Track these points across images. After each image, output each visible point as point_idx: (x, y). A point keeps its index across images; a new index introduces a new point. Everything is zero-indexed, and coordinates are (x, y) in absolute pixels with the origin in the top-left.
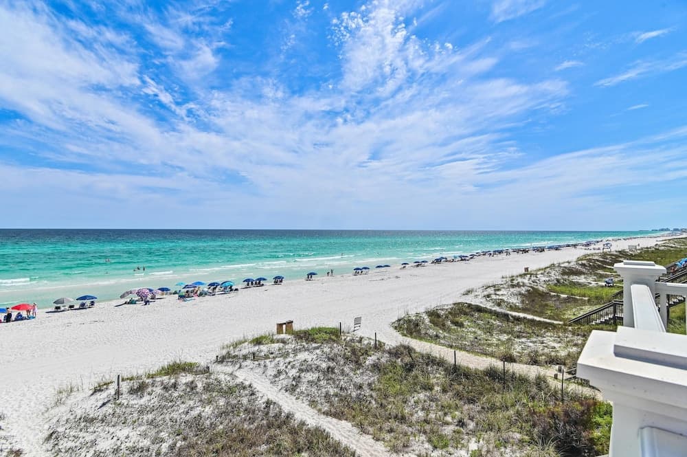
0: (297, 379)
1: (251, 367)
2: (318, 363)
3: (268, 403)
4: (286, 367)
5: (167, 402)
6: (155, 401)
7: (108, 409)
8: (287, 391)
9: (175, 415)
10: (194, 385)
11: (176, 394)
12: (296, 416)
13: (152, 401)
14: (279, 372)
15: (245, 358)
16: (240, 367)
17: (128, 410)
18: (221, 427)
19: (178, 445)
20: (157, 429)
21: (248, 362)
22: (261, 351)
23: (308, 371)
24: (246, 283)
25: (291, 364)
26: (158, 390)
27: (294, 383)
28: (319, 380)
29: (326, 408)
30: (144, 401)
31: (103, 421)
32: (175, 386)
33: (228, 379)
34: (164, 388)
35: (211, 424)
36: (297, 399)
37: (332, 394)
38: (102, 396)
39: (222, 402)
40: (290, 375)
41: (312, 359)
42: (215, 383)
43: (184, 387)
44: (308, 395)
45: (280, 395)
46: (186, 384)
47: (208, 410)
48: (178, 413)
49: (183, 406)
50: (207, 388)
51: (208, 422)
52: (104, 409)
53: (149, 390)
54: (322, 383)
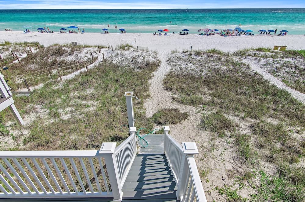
0: (278, 69)
1: (251, 59)
2: (298, 65)
3: (256, 74)
4: (273, 62)
5: (207, 61)
6: (203, 59)
7: (187, 57)
8: (269, 72)
9: (209, 65)
10: (220, 58)
11: (212, 59)
12: (271, 83)
13: (202, 59)
14: (267, 64)
15: (249, 55)
16: (245, 59)
17: (193, 60)
18: (228, 75)
19: (209, 75)
20: (202, 67)
21: (250, 57)
22: (260, 54)
23: (288, 67)
24: (260, 32)
25: (278, 62)
26: (205, 56)
27: (276, 70)
28: (295, 73)
29: (293, 85)
30: (199, 58)
31: (184, 60)
32: (212, 56)
33: (237, 60)
34: (208, 56)
35: (224, 73)
36: (274, 77)
37: (301, 81)
38: (185, 54)
39: (231, 67)
40: (275, 66)
41: (294, 62)
42: (231, 60)
43: (216, 58)
44: (283, 77)
45: (264, 73)
46: (217, 57)
47: (224, 68)
48: (212, 65)
49: (214, 63)
50: (226, 61)
51: (223, 72)
52: (185, 57)
53: (202, 55)
54: (296, 75)
